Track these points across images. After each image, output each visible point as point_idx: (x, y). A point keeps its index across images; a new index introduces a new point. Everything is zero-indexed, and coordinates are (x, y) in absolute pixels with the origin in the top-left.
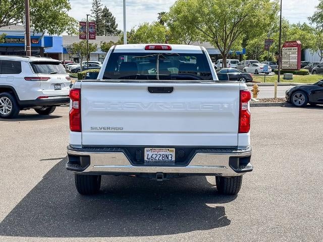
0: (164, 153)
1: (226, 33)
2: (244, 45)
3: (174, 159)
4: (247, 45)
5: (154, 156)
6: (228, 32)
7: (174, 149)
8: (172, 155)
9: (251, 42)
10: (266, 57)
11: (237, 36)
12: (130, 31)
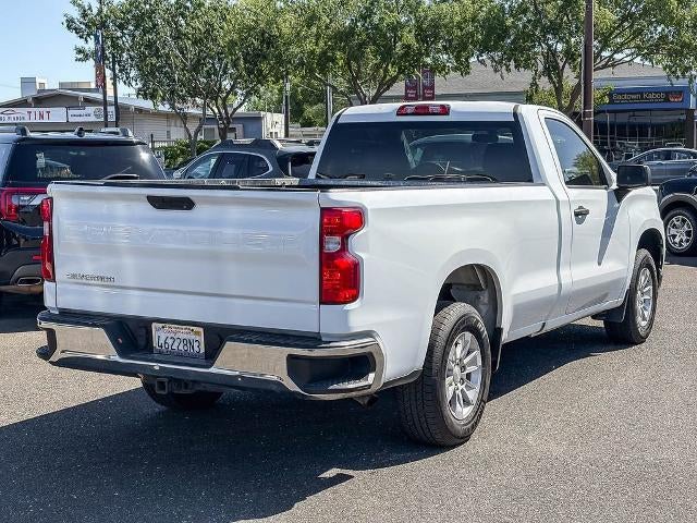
0: (185, 336)
3: (202, 351)
5: (170, 341)
7: (201, 330)
8: (198, 341)
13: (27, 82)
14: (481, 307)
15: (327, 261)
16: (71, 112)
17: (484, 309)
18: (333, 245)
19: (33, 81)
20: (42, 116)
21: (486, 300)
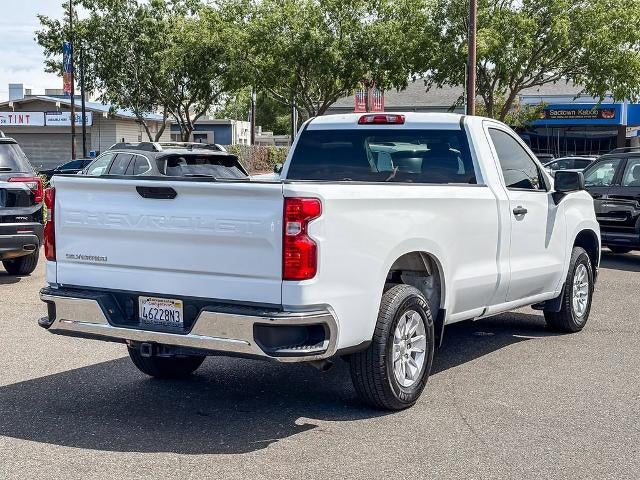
3: (181, 321)
5: (154, 312)
7: (180, 302)
8: (178, 312)
13: (15, 88)
14: (427, 291)
15: (289, 243)
16: (49, 117)
17: (429, 293)
18: (294, 229)
19: (20, 87)
20: (21, 120)
21: (431, 285)
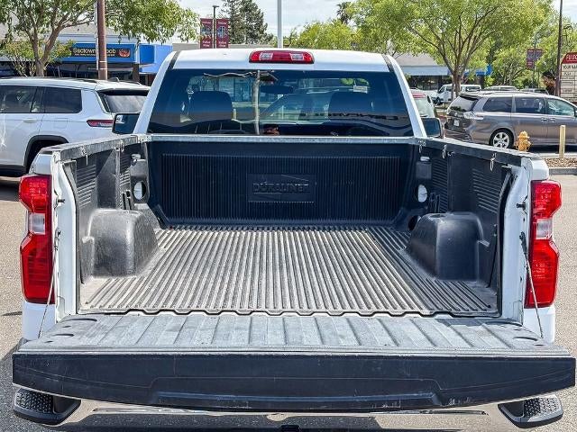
1: (460, 37)
2: (490, 59)
4: (495, 59)
6: (464, 36)
9: (503, 53)
10: (527, 80)
11: (480, 44)
12: (288, 36)
